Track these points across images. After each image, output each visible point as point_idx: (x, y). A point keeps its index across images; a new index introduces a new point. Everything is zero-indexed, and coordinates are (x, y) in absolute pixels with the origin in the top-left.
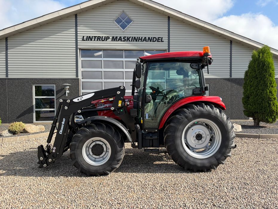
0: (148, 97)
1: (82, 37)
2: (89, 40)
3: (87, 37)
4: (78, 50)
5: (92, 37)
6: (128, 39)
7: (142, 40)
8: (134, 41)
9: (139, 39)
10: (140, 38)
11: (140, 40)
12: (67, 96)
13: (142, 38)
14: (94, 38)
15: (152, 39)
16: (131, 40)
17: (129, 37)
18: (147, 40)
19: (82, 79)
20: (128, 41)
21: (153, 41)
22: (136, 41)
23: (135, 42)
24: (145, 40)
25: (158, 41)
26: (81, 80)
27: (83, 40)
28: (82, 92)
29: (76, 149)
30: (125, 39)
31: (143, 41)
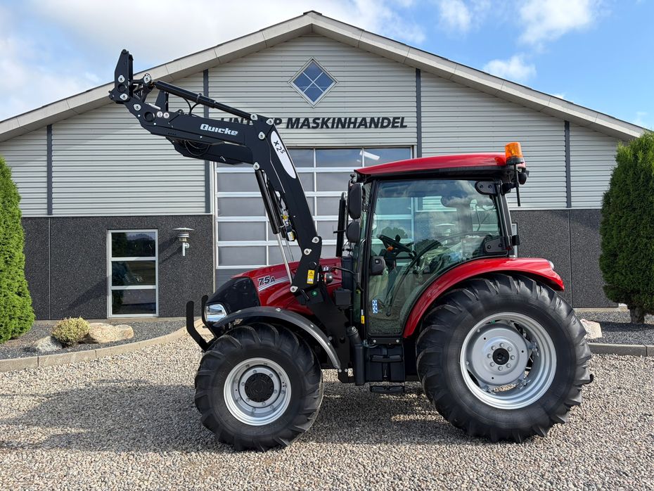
0: (377, 261)
3: (231, 119)
6: (325, 123)
7: (357, 125)
8: (337, 127)
9: (350, 123)
10: (353, 120)
11: (352, 126)
12: (184, 255)
13: (356, 119)
15: (380, 121)
16: (330, 125)
17: (326, 119)
18: (368, 125)
19: (219, 215)
20: (324, 126)
21: (382, 127)
22: (343, 127)
23: (340, 130)
24: (363, 125)
25: (393, 127)
26: (217, 219)
28: (219, 245)
29: (210, 387)
30: (318, 124)
31: (359, 127)
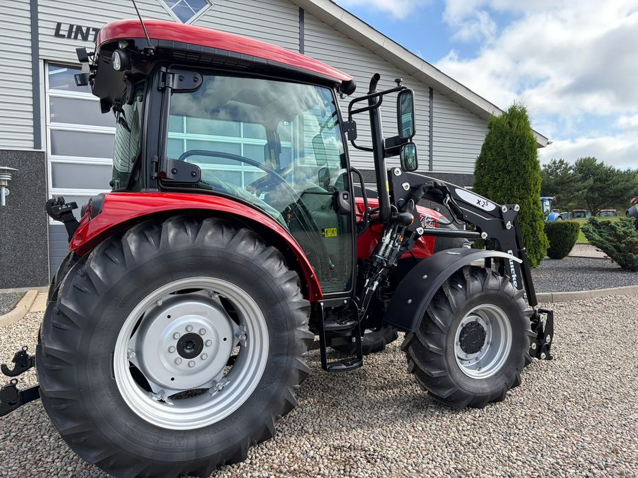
1: (54, 26)
2: (76, 38)
3: (71, 26)
4: (41, 64)
5: (88, 29)
12: (4, 204)
14: (94, 33)
19: (53, 153)
26: (51, 158)
27: (57, 35)
28: (53, 193)
